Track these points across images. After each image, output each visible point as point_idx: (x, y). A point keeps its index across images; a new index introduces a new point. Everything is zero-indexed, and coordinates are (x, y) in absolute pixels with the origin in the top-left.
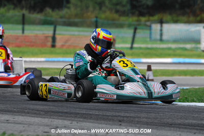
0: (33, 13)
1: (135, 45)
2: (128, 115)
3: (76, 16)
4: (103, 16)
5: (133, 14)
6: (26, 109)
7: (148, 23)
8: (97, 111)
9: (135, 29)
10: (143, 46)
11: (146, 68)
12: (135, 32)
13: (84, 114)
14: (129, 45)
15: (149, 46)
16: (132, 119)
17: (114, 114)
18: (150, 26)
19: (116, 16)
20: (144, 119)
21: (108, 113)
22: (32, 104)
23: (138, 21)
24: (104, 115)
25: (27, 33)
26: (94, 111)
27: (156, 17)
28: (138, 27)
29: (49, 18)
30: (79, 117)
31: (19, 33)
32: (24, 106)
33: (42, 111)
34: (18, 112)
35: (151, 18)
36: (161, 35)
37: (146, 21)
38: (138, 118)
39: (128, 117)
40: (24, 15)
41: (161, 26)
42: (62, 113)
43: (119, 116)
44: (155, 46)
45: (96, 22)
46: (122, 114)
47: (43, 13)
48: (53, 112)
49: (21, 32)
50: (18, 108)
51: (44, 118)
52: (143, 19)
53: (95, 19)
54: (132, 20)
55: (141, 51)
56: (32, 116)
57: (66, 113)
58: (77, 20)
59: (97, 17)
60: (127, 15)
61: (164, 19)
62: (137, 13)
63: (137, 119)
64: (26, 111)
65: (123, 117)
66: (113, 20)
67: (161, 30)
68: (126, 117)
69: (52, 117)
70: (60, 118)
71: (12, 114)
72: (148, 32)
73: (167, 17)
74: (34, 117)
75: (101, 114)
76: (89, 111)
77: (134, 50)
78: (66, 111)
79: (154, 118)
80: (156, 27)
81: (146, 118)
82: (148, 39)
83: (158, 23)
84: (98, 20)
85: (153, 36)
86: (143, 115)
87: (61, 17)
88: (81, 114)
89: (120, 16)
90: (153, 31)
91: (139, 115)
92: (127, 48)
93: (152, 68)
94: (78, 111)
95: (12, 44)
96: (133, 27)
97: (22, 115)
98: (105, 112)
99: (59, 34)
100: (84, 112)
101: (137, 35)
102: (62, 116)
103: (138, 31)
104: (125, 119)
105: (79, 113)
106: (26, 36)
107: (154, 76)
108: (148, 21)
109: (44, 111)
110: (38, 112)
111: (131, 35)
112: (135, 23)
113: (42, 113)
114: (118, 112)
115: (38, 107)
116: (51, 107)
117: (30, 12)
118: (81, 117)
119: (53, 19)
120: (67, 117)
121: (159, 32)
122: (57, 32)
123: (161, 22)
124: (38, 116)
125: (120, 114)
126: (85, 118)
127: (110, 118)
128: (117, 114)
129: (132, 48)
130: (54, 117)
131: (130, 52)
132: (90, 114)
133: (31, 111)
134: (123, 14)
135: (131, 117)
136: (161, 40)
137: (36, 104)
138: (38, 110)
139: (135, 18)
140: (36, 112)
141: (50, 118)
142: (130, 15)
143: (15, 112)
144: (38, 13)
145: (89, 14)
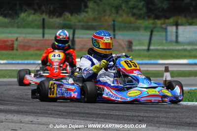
0: (52, 18)
1: (152, 47)
2: (147, 115)
3: (94, 19)
4: (120, 19)
5: (149, 17)
6: (49, 111)
7: (164, 26)
8: (117, 112)
9: (152, 32)
10: (160, 48)
11: (164, 69)
12: (151, 35)
13: (104, 114)
14: (146, 48)
15: (166, 48)
16: (151, 119)
17: (134, 114)
18: (166, 29)
19: (133, 19)
20: (163, 119)
21: (128, 114)
22: (55, 105)
23: (154, 24)
24: (124, 116)
25: (47, 37)
26: (114, 111)
27: (171, 20)
28: (154, 30)
29: (68, 22)
30: (100, 118)
31: (40, 36)
32: (47, 107)
33: (64, 112)
34: (41, 113)
35: (167, 21)
36: (177, 37)
37: (162, 24)
38: (157, 117)
39: (147, 117)
40: (44, 20)
41: (177, 29)
42: (84, 113)
43: (139, 116)
44: (171, 47)
45: (114, 25)
46: (142, 114)
47: (62, 18)
48: (74, 113)
49: (41, 35)
50: (41, 110)
51: (67, 119)
52: (159, 22)
53: (112, 23)
54: (148, 23)
55: (157, 53)
56: (55, 117)
57: (88, 113)
58: (94, 24)
59: (114, 21)
60: (144, 18)
61: (180, 22)
62: (153, 16)
63: (156, 119)
64: (49, 112)
65: (143, 117)
66: (130, 23)
67: (177, 32)
68: (145, 117)
69: (74, 118)
70: (82, 118)
71: (36, 116)
72: (164, 34)
73: (182, 20)
74: (57, 118)
75: (121, 114)
76: (109, 111)
77: (150, 52)
78: (87, 112)
79: (173, 118)
80: (172, 29)
81: (165, 118)
82: (164, 41)
83: (173, 25)
84: (116, 23)
85: (169, 38)
86: (162, 115)
87: (79, 21)
88: (102, 114)
89: (137, 19)
90: (169, 33)
91: (158, 115)
92: (144, 50)
93: (170, 69)
94: (98, 112)
95: (33, 47)
96: (150, 30)
97: (46, 117)
98: (125, 112)
99: (78, 38)
100: (105, 113)
101: (154, 38)
102: (83, 117)
103: (154, 33)
104: (145, 118)
105: (99, 114)
106: (46, 40)
107: (172, 77)
108: (164, 23)
109: (66, 112)
110: (60, 113)
111: (148, 38)
112: (152, 26)
113: (64, 114)
114: (138, 112)
115: (60, 108)
116: (73, 108)
117: (49, 17)
118: (102, 118)
119: (72, 23)
120: (88, 117)
121: (174, 34)
122: (76, 36)
123: (177, 25)
124: (61, 116)
125: (139, 114)
126: (106, 118)
127: (130, 118)
128: (137, 114)
129: (148, 50)
130: (76, 118)
131: (147, 53)
132: (111, 115)
133: (53, 112)
134: (139, 17)
135: (150, 117)
136: (177, 42)
137: (59, 106)
138: (60, 112)
139: (151, 21)
140: (59, 113)
141: (73, 119)
142: (146, 18)
143: (38, 113)
144: (57, 17)
145: (107, 17)
